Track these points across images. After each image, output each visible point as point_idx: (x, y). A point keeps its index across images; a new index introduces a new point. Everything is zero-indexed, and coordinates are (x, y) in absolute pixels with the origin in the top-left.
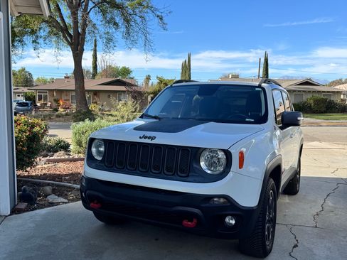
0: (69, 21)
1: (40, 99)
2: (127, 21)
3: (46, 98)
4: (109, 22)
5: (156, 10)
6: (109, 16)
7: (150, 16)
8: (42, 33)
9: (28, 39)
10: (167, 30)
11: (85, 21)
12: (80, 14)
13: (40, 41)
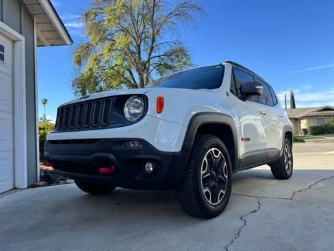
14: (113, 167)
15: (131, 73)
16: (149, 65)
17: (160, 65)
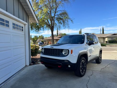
0: (50, 23)
1: (45, 42)
2: (64, 22)
3: (46, 42)
4: (60, 23)
5: (71, 19)
6: (59, 21)
7: (69, 20)
8: (45, 27)
9: (42, 28)
10: (73, 23)
11: (54, 23)
12: (53, 22)
13: (44, 29)
14: (61, 66)
15: (48, 21)
16: (54, 18)
17: (58, 18)
